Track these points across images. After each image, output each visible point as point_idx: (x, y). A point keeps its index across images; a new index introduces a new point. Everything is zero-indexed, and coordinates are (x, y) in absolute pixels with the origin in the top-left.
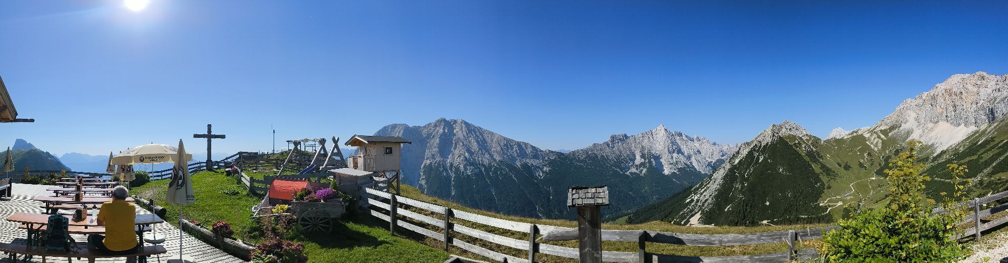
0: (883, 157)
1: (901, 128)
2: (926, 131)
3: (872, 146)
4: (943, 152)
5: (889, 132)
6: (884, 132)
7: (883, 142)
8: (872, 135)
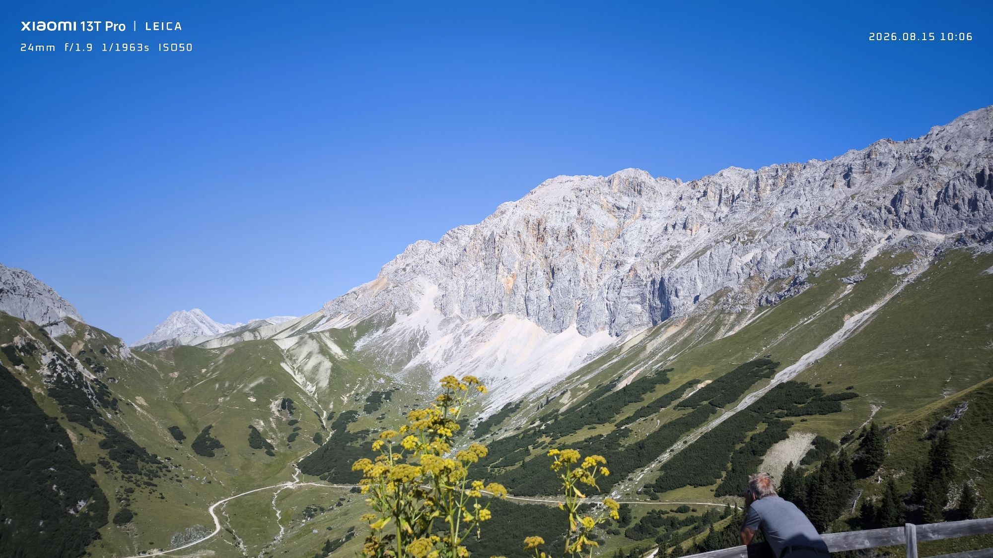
0: (330, 418)
1: (394, 328)
2: (465, 340)
3: (299, 379)
4: (509, 410)
5: (358, 338)
6: (343, 337)
7: (337, 369)
8: (300, 344)
